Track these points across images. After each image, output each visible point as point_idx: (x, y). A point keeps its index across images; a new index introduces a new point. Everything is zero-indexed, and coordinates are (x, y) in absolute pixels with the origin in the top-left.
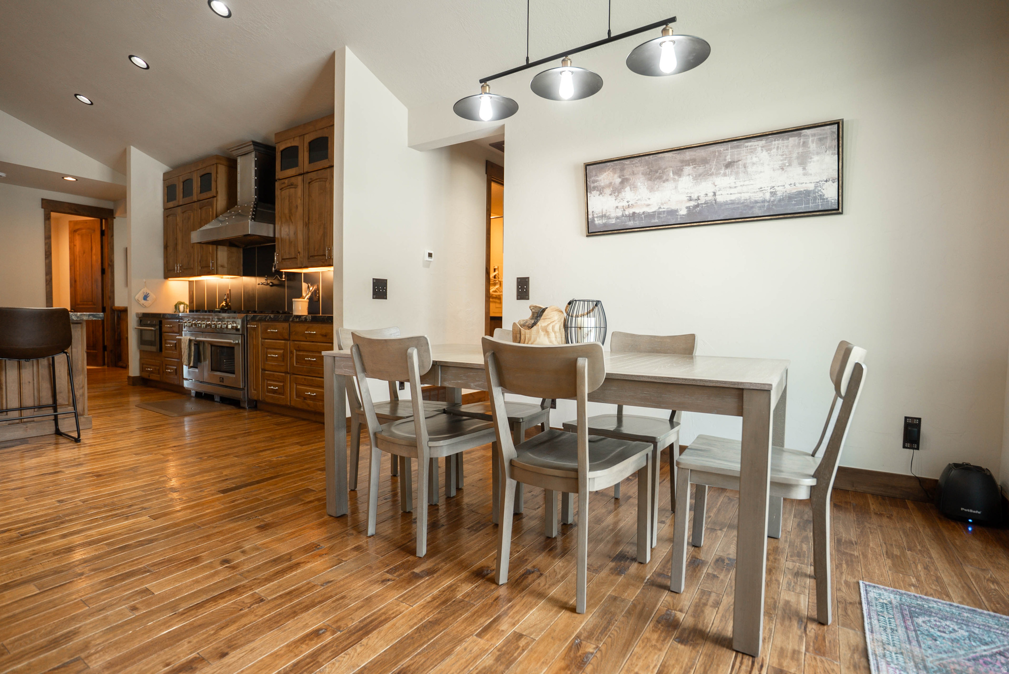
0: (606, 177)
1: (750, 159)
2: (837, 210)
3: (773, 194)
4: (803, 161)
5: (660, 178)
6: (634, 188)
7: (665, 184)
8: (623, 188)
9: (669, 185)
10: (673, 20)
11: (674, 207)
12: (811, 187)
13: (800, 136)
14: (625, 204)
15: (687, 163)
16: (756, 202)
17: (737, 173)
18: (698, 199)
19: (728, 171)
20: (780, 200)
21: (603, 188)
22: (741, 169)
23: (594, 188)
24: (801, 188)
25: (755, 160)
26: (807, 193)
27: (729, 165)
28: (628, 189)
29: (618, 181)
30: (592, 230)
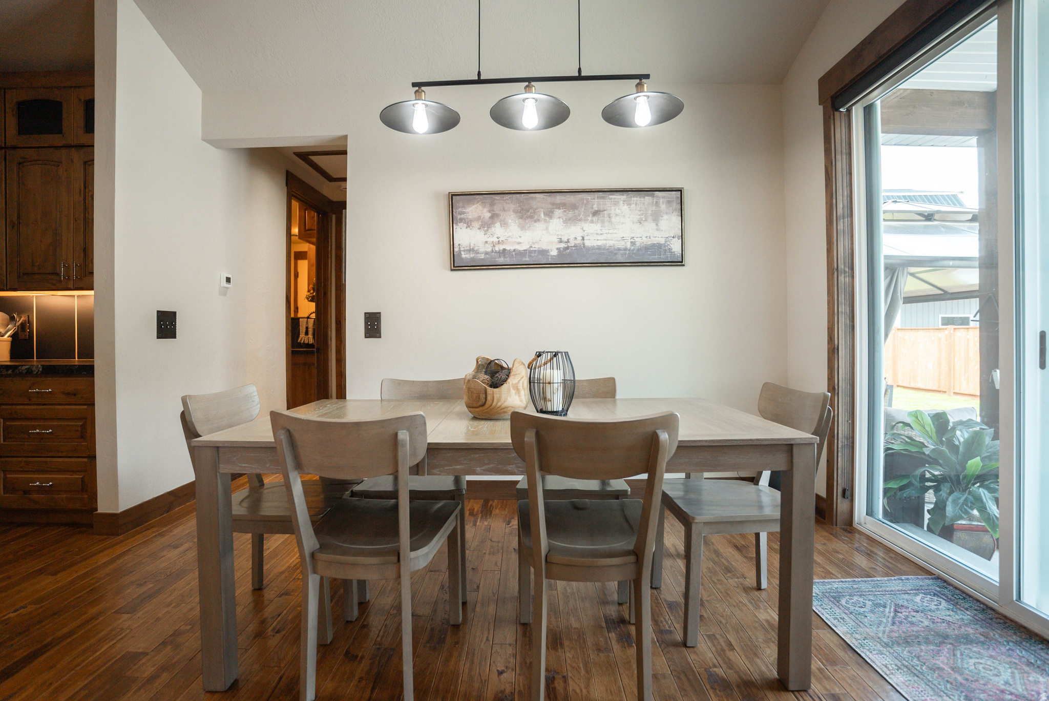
0: (474, 210)
1: (614, 210)
2: (680, 263)
3: (633, 243)
4: (656, 218)
5: (531, 217)
6: (504, 224)
7: (537, 224)
8: (493, 223)
9: (540, 226)
10: (647, 76)
11: (545, 247)
12: (662, 241)
13: (653, 196)
14: (496, 240)
15: (559, 206)
16: (619, 249)
17: (603, 222)
18: (568, 241)
19: (595, 218)
20: (638, 250)
21: (471, 221)
22: (607, 219)
23: (461, 220)
24: (655, 241)
25: (618, 211)
26: (659, 246)
27: (595, 213)
28: (498, 225)
29: (488, 215)
30: (457, 265)
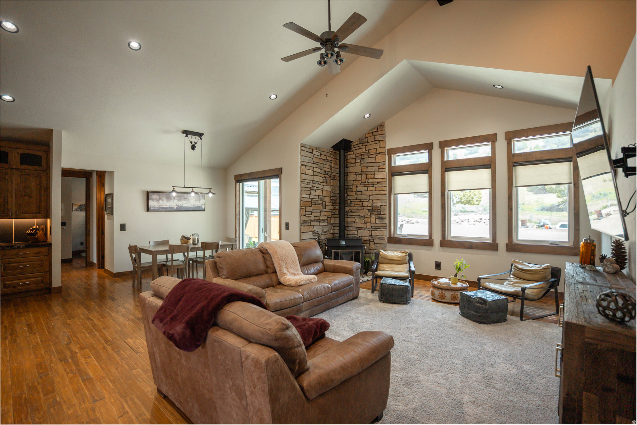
0: (155, 196)
2: (204, 210)
3: (194, 206)
4: (199, 200)
5: (170, 199)
6: (163, 200)
7: (171, 201)
9: (172, 201)
11: (173, 207)
12: (200, 205)
13: (199, 195)
14: (160, 204)
15: (177, 196)
16: (190, 207)
18: (178, 205)
19: (185, 200)
20: (195, 208)
21: (154, 199)
22: (188, 200)
23: (151, 199)
25: (191, 198)
26: (200, 207)
27: (185, 198)
28: (161, 201)
29: (158, 198)
30: (148, 209)
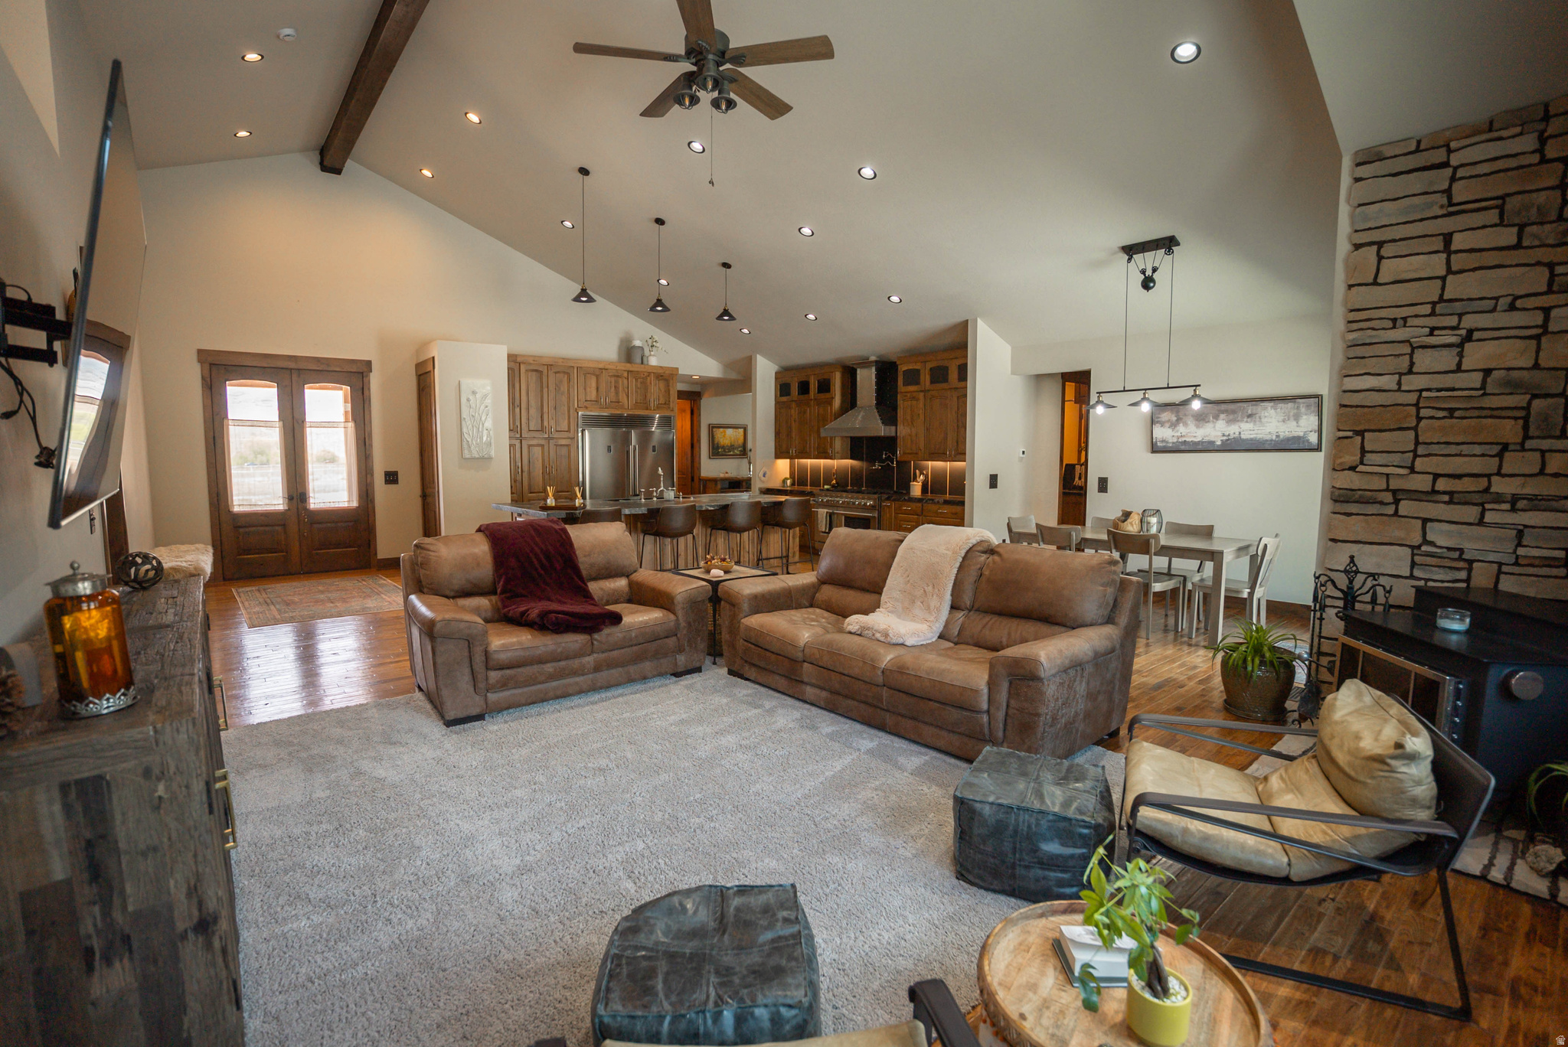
0: (1167, 415)
1: (1264, 414)
2: (1318, 449)
3: (1278, 436)
4: (1297, 418)
5: (1204, 420)
6: (1186, 425)
7: (1207, 425)
8: (1178, 424)
9: (1210, 425)
10: (1199, 386)
11: (1212, 439)
12: (1301, 434)
13: (1295, 402)
14: (1179, 434)
15: (1223, 412)
16: (1267, 440)
17: (1255, 421)
18: (1229, 435)
19: (1249, 420)
20: (1282, 441)
21: (1164, 422)
22: (1258, 419)
23: (1158, 422)
24: (1296, 434)
25: (1266, 414)
26: (1299, 438)
27: (1250, 416)
28: (1181, 425)
29: (1174, 419)
30: (1155, 449)
